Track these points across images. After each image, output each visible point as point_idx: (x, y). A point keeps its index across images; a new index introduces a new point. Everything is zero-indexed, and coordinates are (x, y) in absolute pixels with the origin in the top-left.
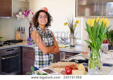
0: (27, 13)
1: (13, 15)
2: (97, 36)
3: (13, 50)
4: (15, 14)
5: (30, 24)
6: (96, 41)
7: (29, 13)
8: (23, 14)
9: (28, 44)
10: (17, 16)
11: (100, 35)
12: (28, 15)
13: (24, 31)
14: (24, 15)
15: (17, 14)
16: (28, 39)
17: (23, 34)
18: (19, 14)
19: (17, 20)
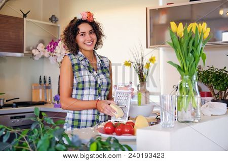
0: (54, 45)
1: (26, 50)
2: (190, 51)
3: (24, 117)
4: (31, 48)
6: (187, 61)
7: (57, 45)
8: (45, 49)
9: (54, 107)
10: (34, 51)
11: (193, 50)
12: (54, 48)
13: (49, 84)
15: (33, 48)
16: (56, 96)
17: (47, 90)
18: (38, 48)
19: (33, 59)
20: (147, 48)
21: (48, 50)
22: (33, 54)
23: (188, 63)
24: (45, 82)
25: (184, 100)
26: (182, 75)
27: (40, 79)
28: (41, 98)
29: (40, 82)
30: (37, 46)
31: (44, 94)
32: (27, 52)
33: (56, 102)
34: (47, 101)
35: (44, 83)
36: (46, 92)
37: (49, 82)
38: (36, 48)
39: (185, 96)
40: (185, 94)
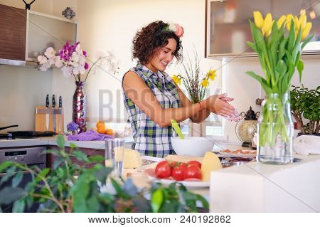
0: (70, 50)
1: (29, 57)
2: (281, 57)
3: (24, 153)
4: (36, 54)
5: (77, 83)
6: (276, 72)
7: (74, 51)
8: (56, 55)
9: (69, 139)
10: (40, 59)
11: (285, 55)
12: (70, 55)
13: (60, 106)
14: (59, 57)
15: (39, 55)
16: (70, 124)
17: (57, 115)
18: (45, 54)
19: (39, 70)
20: (205, 57)
21: (61, 57)
22: (38, 63)
23: (278, 75)
24: (54, 103)
25: (270, 130)
26: (267, 93)
27: (47, 99)
28: (47, 127)
29: (48, 103)
30: (45, 50)
31: (53, 120)
32: (30, 59)
33: (70, 133)
34: (57, 132)
35: (53, 105)
36: (54, 118)
37: (60, 103)
38: (43, 55)
39: (271, 124)
40: (271, 120)
